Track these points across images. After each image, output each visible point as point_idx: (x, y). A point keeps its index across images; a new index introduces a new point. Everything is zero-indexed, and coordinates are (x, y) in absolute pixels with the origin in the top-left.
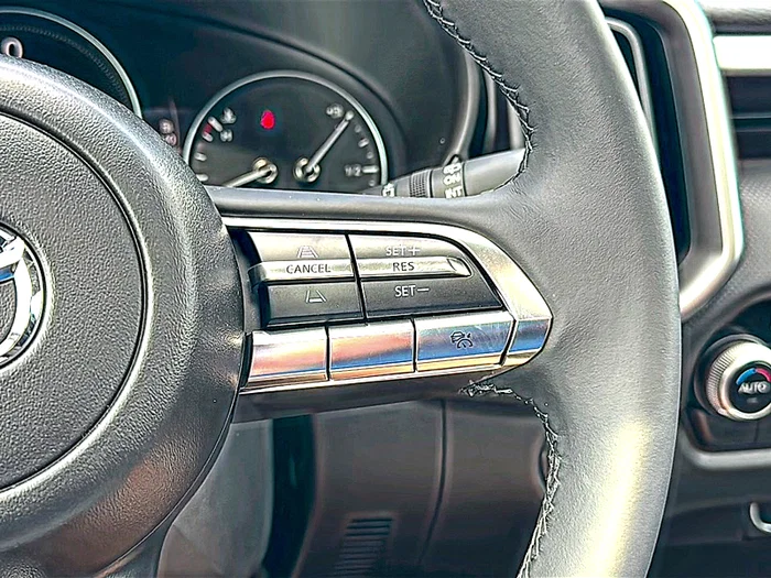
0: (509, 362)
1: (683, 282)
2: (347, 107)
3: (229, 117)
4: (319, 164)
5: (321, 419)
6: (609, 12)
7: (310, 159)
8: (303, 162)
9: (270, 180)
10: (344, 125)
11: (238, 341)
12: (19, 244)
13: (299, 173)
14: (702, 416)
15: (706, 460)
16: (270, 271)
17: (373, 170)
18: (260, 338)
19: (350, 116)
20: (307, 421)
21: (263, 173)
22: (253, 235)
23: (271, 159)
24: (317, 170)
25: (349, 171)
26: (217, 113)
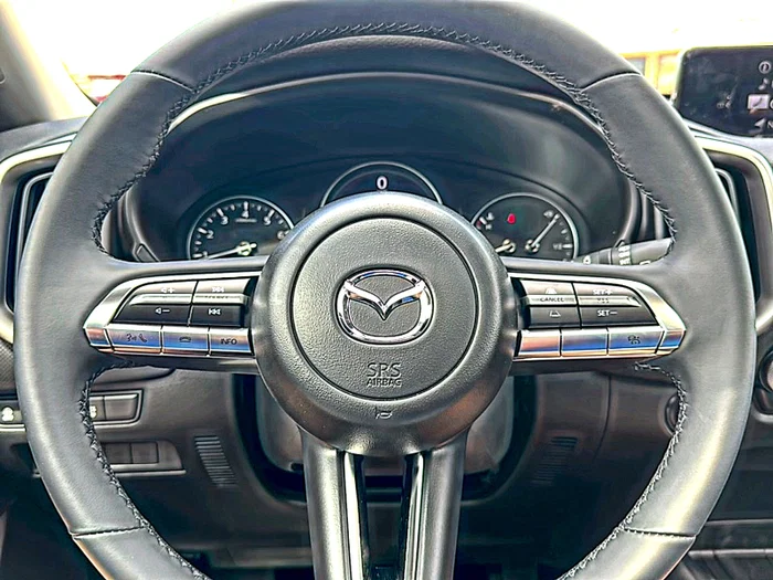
0: (659, 353)
1: (758, 312)
2: (556, 212)
3: (490, 217)
4: (539, 243)
5: (541, 379)
6: (716, 165)
7: (534, 240)
8: (530, 242)
9: (512, 250)
10: (554, 221)
11: (515, 334)
12: (422, 284)
13: (527, 247)
14: (763, 392)
15: (764, 418)
16: (532, 300)
17: (569, 246)
18: (525, 333)
19: (557, 217)
20: (532, 378)
21: (508, 247)
22: (522, 282)
23: (512, 240)
24: (538, 246)
25: (555, 247)
26: (484, 215)
